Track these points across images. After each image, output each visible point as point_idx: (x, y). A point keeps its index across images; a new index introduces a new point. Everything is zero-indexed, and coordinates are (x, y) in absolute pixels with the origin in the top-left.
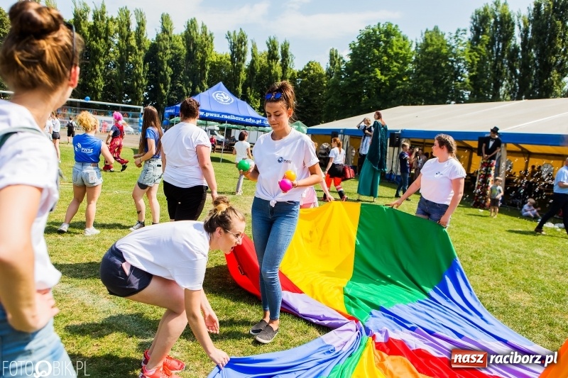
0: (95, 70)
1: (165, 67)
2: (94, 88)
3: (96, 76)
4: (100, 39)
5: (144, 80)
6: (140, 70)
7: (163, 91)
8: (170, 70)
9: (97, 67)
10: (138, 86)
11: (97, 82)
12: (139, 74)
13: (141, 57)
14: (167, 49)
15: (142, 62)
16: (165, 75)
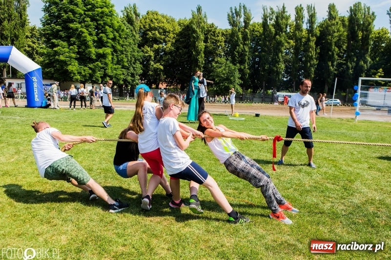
0: (278, 57)
1: (333, 47)
2: (277, 71)
3: (278, 62)
4: (282, 33)
5: (315, 61)
6: (313, 52)
7: (331, 68)
8: (337, 49)
9: (280, 55)
10: (310, 66)
11: (280, 66)
12: (312, 56)
13: (314, 42)
14: (335, 32)
15: (314, 46)
16: (333, 54)
